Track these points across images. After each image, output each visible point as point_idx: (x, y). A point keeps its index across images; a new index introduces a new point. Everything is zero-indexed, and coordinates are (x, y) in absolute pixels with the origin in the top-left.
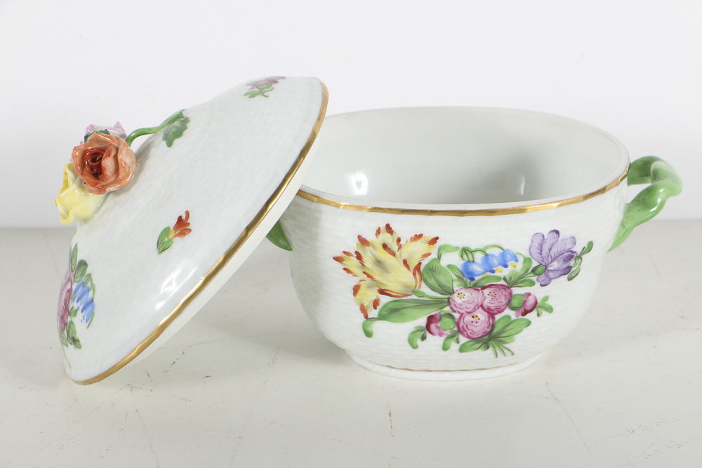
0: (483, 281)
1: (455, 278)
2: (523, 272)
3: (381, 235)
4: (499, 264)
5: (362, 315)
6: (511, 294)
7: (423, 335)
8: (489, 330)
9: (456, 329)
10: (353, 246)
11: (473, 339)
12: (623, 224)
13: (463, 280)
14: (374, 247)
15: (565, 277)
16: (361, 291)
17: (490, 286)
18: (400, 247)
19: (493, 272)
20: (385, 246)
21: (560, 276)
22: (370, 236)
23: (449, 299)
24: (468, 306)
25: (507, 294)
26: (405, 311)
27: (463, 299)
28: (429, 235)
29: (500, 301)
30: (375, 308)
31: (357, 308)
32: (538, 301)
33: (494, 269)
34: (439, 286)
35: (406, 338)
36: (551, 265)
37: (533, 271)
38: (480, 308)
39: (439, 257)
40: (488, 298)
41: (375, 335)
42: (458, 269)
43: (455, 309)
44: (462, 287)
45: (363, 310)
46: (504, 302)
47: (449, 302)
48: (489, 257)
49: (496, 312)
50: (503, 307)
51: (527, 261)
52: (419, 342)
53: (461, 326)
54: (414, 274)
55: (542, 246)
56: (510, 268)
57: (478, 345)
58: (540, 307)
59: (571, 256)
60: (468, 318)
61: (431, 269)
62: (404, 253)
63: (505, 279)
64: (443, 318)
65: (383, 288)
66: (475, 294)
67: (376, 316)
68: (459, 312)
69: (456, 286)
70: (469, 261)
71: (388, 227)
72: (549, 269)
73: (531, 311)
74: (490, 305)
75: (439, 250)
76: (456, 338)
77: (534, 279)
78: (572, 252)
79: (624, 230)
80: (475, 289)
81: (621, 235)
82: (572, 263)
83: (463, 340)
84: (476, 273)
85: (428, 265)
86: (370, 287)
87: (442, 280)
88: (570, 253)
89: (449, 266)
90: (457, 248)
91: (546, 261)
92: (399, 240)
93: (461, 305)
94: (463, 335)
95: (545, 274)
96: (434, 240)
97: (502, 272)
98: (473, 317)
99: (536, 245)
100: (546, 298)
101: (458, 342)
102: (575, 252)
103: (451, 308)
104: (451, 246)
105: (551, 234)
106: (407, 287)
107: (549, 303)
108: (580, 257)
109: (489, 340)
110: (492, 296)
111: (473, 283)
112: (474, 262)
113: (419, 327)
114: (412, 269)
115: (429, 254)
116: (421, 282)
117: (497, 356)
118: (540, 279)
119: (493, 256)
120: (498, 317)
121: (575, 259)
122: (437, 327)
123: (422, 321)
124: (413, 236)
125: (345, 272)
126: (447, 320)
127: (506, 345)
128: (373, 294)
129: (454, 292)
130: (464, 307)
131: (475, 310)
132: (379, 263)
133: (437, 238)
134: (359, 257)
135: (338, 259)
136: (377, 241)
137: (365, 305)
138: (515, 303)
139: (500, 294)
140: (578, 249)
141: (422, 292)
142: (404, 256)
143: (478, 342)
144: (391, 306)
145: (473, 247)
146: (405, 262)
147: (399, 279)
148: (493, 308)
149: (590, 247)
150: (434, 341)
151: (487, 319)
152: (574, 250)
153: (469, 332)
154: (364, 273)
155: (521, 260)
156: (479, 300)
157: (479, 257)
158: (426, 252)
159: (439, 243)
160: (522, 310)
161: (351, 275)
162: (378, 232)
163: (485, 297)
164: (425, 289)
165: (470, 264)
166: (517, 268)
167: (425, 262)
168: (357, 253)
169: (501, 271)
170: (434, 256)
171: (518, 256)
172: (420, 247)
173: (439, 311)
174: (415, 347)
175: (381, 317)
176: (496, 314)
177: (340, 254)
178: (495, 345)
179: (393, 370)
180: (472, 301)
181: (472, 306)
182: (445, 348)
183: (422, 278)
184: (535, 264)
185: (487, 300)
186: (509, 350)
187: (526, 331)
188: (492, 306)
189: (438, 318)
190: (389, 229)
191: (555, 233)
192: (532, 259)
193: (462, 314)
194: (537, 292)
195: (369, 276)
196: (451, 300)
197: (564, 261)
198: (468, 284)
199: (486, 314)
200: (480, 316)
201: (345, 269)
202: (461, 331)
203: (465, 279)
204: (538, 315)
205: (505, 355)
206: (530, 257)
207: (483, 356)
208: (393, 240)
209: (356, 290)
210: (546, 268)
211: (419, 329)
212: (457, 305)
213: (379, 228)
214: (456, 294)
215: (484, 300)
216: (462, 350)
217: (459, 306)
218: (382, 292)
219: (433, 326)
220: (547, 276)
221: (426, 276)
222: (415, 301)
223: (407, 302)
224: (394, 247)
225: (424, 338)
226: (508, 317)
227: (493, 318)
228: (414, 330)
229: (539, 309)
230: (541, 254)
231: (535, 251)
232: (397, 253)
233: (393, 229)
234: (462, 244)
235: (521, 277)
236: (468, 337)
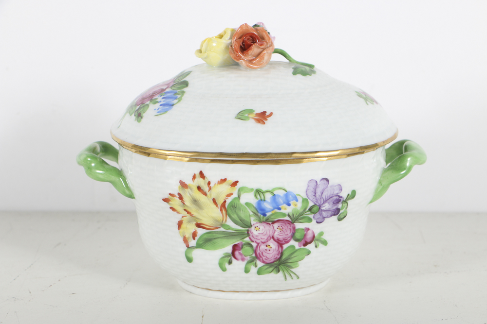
0: (273, 217)
1: (251, 213)
2: (302, 210)
3: (196, 179)
4: (284, 203)
5: (184, 245)
6: (294, 228)
7: (230, 260)
8: (278, 257)
9: (254, 255)
10: (176, 189)
11: (267, 264)
12: (380, 182)
13: (257, 215)
14: (191, 189)
15: (335, 218)
16: (183, 226)
17: (278, 221)
18: (210, 189)
19: (280, 209)
20: (199, 188)
21: (331, 216)
22: (188, 181)
23: (248, 231)
24: (263, 237)
25: (291, 228)
26: (216, 240)
27: (258, 232)
28: (231, 180)
29: (286, 233)
30: (194, 239)
31: (181, 240)
32: (316, 235)
33: (280, 206)
34: (240, 220)
35: (217, 262)
36: (324, 205)
37: (310, 210)
38: (272, 239)
39: (239, 197)
40: (277, 231)
41: (194, 261)
42: (253, 207)
43: (253, 239)
44: (258, 222)
45: (185, 240)
46: (290, 235)
47: (248, 234)
48: (276, 197)
49: (283, 242)
50: (289, 239)
51: (305, 201)
52: (227, 266)
53: (258, 253)
54: (221, 210)
55: (315, 190)
56: (292, 206)
57: (271, 269)
58: (317, 240)
59: (339, 200)
60: (263, 247)
61: (234, 206)
62: (213, 194)
63: (289, 215)
64: (244, 246)
65: (199, 222)
66: (267, 227)
67: (195, 246)
68: (256, 242)
69: (253, 221)
70: (261, 200)
71: (201, 173)
72: (323, 209)
73: (310, 243)
74: (279, 237)
75: (239, 190)
76: (254, 262)
77: (311, 216)
78: (339, 197)
79: (381, 187)
80: (267, 224)
81: (379, 190)
82: (340, 206)
83: (260, 264)
84: (267, 210)
85: (231, 202)
86: (189, 222)
87: (242, 215)
88: (338, 197)
89: (247, 204)
90: (252, 190)
91: (319, 202)
92: (209, 183)
93: (257, 236)
94: (260, 260)
95: (320, 213)
96: (235, 184)
97: (287, 210)
98: (267, 246)
99: (311, 189)
100: (321, 234)
101: (256, 266)
102: (342, 197)
103: (250, 238)
104: (247, 188)
105: (322, 181)
106: (217, 221)
107: (324, 237)
108: (345, 202)
109: (279, 265)
110: (280, 229)
111: (265, 218)
112: (265, 200)
113: (226, 253)
114: (219, 205)
115: (231, 194)
116: (226, 217)
117: (286, 279)
118: (316, 217)
119: (279, 196)
120: (285, 246)
121: (342, 203)
122: (240, 254)
123: (229, 249)
124: (220, 180)
125: (171, 210)
126: (247, 248)
127: (293, 270)
128: (192, 228)
129: (251, 226)
130: (259, 238)
131: (268, 240)
132: (195, 201)
133: (237, 182)
134: (181, 198)
135: (166, 200)
136: (194, 184)
137: (187, 236)
138: (298, 235)
139: (286, 228)
140: (344, 195)
141: (228, 226)
142: (213, 196)
143: (271, 266)
144: (206, 236)
145: (264, 189)
146: (214, 200)
147: (211, 214)
148: (281, 239)
149: (353, 195)
150: (238, 265)
151: (277, 248)
152: (341, 195)
153: (264, 258)
154: (185, 210)
155: (300, 200)
156: (271, 233)
157: (268, 196)
158: (229, 192)
159: (239, 185)
160: (303, 242)
161: (175, 212)
162: (194, 177)
163: (275, 230)
164: (230, 223)
165: (262, 202)
166: (296, 207)
167: (229, 201)
168: (179, 194)
169: (285, 209)
170: (235, 195)
171: (298, 197)
172: (225, 189)
173: (241, 241)
174: (224, 270)
175: (199, 246)
176: (284, 244)
177: (167, 196)
178: (284, 270)
179: (210, 292)
180: (265, 233)
181: (266, 237)
182: (247, 271)
183: (227, 214)
184: (311, 204)
185: (276, 233)
186: (295, 274)
187: (307, 259)
188: (281, 238)
189: (241, 246)
190: (202, 175)
191: (325, 181)
192: (309, 200)
193: (258, 244)
194: (315, 227)
195: (188, 213)
196: (249, 232)
197: (334, 203)
198: (262, 219)
199: (276, 244)
200: (272, 245)
201: (171, 208)
202: (258, 257)
203: (259, 214)
204: (316, 247)
205: (292, 279)
206: (307, 198)
207: (275, 278)
208: (205, 184)
209: (180, 224)
210: (320, 208)
211: (227, 255)
212: (254, 236)
213: (195, 174)
214: (253, 228)
215: (275, 232)
216: (259, 272)
217: (256, 237)
218: (199, 225)
219: (237, 253)
220: (321, 214)
221: (230, 211)
222: (223, 232)
223: (217, 234)
224: (206, 189)
225: (230, 262)
226: (293, 247)
227: (282, 247)
228: (223, 256)
229: (316, 242)
230: (315, 196)
231: (311, 194)
232: (208, 193)
233: (205, 175)
234: (256, 186)
235: (301, 214)
236: (263, 262)
